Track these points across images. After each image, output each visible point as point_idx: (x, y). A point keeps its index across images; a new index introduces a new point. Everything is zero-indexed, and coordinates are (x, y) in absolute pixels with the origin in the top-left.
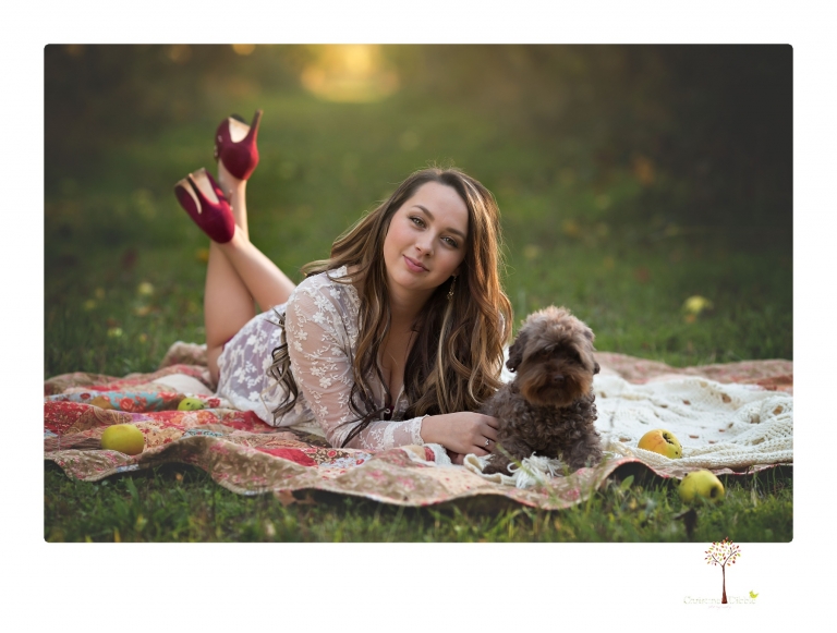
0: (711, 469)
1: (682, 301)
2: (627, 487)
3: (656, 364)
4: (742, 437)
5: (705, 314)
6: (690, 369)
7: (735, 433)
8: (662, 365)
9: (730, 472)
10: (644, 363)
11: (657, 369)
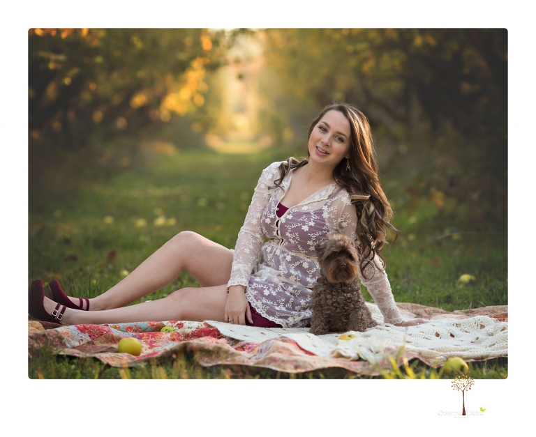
0: (464, 359)
1: (457, 277)
2: (415, 366)
3: (437, 309)
4: (484, 344)
5: (471, 283)
6: (456, 311)
7: (480, 342)
8: (441, 310)
9: (473, 360)
10: (431, 309)
11: (438, 312)
